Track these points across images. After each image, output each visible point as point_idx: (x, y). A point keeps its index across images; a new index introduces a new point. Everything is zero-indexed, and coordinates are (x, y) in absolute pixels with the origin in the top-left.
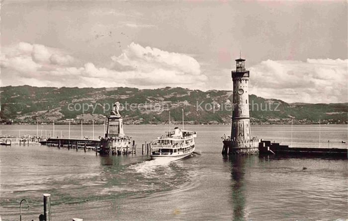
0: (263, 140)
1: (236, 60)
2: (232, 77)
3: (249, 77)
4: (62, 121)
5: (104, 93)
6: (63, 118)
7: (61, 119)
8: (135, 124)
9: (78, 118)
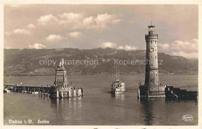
0: (168, 86)
1: (148, 27)
2: (146, 39)
3: (157, 39)
4: (24, 73)
5: (54, 52)
6: (25, 72)
7: (24, 72)
8: (77, 75)
9: (35, 71)
